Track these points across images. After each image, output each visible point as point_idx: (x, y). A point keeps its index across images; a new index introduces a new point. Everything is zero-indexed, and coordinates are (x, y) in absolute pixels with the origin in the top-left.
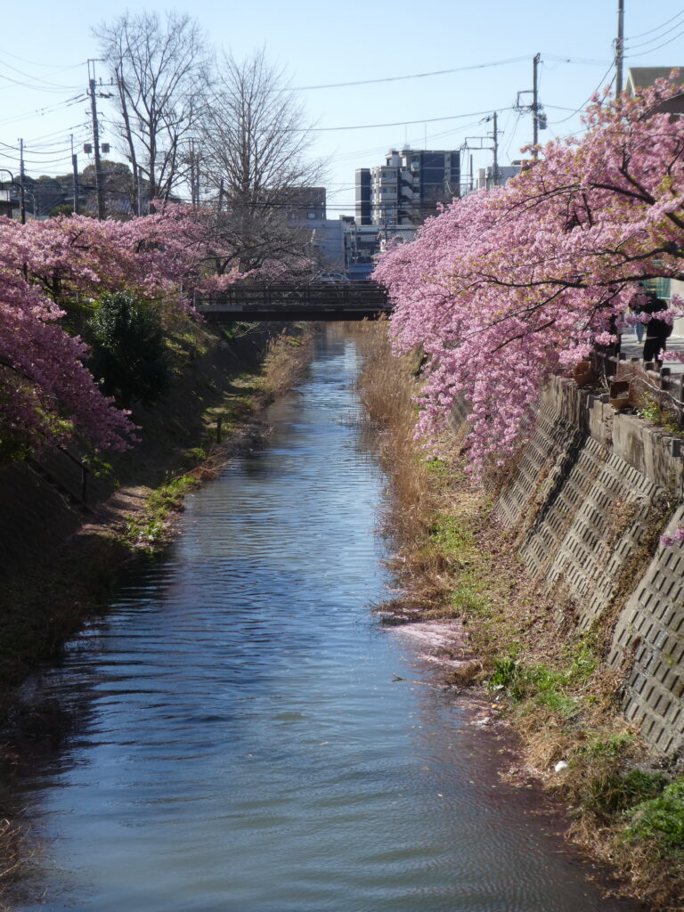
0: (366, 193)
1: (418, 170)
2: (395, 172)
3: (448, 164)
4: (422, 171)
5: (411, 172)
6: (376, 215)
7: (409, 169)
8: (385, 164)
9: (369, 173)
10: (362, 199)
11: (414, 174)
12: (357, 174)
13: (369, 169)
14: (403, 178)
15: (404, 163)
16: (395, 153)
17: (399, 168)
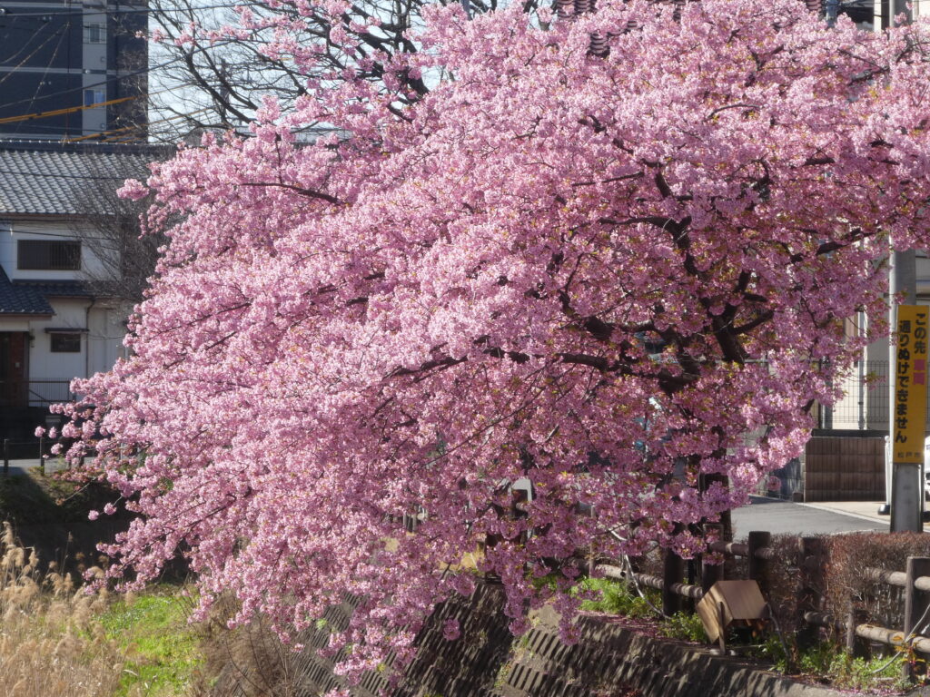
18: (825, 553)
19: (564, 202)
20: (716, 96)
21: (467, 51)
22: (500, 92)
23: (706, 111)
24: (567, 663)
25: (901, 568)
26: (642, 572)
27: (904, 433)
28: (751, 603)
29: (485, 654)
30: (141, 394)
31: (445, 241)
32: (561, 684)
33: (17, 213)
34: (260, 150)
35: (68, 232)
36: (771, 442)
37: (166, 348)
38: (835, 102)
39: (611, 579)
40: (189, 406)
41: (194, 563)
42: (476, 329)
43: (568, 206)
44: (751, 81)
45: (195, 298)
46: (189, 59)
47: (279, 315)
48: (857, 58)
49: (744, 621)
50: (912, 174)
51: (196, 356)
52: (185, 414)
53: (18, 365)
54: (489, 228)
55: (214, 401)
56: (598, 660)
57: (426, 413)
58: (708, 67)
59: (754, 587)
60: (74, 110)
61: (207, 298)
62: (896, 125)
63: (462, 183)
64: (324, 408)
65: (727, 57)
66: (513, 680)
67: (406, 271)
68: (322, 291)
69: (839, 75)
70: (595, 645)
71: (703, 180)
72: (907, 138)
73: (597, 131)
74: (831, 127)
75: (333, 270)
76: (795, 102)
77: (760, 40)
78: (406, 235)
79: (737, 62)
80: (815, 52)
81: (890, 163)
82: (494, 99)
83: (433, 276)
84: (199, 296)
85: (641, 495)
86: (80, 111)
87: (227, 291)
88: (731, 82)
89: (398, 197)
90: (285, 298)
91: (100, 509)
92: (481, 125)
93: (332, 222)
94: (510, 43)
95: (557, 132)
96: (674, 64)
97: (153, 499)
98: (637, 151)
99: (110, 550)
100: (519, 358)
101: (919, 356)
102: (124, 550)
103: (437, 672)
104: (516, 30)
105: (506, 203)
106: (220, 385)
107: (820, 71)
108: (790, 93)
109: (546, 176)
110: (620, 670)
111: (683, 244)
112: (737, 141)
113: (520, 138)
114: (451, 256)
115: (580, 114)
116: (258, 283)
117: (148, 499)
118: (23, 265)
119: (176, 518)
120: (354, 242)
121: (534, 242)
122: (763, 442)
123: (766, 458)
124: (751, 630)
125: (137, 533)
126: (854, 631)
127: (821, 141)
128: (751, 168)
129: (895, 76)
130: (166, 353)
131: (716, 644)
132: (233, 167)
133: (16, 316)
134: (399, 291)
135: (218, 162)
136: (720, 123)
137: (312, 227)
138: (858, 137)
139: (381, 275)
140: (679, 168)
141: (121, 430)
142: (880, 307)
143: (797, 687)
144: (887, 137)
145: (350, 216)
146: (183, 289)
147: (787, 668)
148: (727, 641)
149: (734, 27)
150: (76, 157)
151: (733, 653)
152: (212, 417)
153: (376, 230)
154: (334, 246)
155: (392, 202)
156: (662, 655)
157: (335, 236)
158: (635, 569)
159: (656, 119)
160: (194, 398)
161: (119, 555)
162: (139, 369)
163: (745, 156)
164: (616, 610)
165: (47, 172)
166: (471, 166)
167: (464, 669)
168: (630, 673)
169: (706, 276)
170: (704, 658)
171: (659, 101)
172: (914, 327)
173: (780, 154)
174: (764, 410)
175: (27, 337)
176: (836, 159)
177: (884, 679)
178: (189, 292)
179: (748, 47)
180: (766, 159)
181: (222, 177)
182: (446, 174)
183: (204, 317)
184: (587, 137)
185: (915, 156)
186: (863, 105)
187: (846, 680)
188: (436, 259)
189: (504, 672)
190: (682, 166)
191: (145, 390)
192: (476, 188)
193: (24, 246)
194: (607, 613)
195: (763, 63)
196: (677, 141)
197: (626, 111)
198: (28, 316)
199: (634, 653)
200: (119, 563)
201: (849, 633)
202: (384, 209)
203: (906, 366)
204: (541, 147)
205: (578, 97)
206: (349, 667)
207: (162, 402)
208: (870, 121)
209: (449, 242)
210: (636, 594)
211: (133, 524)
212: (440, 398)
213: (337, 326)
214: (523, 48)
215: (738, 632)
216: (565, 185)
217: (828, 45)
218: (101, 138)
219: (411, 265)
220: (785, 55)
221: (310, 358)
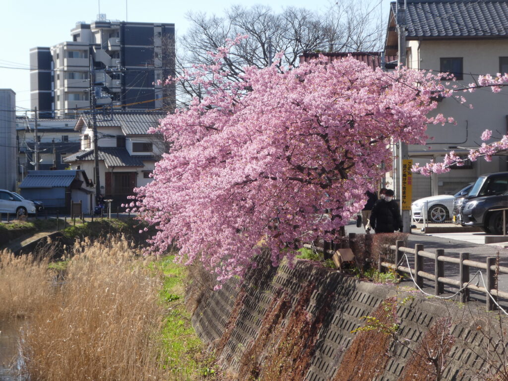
0: (45, 80)
1: (118, 48)
2: (85, 51)
3: (158, 41)
4: (123, 50)
5: (107, 51)
6: (60, 107)
7: (106, 47)
8: (71, 39)
9: (49, 53)
10: (40, 89)
11: (113, 54)
12: (32, 55)
13: (49, 49)
14: (97, 60)
15: (98, 39)
16: (85, 26)
17: (91, 45)
18: (371, 240)
19: (288, 129)
20: (338, 94)
21: (258, 81)
22: (266, 94)
23: (334, 99)
24: (293, 276)
25: (395, 244)
26: (317, 246)
27: (405, 200)
28: (349, 256)
29: (270, 272)
30: (155, 192)
31: (250, 142)
32: (292, 282)
33: (132, 134)
34: (193, 114)
35: (148, 140)
36: (354, 204)
37: (164, 177)
38: (375, 95)
39: (308, 248)
40: (170, 196)
41: (178, 246)
42: (259, 170)
43: (290, 130)
44: (349, 89)
45: (172, 161)
46: (183, 84)
47: (198, 167)
48: (383, 81)
49: (348, 262)
50: (399, 118)
51: (173, 180)
52: (168, 199)
53: (133, 182)
54: (264, 137)
55: (177, 194)
56: (303, 274)
57: (249, 197)
58: (335, 85)
59: (350, 250)
60: (152, 101)
61: (176, 162)
62: (394, 102)
63: (255, 123)
64: (212, 196)
65: (341, 82)
66: (278, 282)
67: (238, 152)
68: (213, 158)
69: (377, 87)
70: (303, 269)
71: (331, 121)
72: (397, 106)
73: (298, 106)
74: (373, 103)
75: (215, 152)
76: (361, 95)
77: (352, 75)
78: (238, 140)
79: (344, 83)
80: (368, 79)
81: (392, 115)
82: (264, 97)
83: (246, 153)
84: (173, 161)
85: (314, 222)
86: (154, 101)
87: (182, 159)
88: (342, 89)
89: (236, 128)
90: (200, 161)
91: (143, 229)
92: (260, 105)
93: (215, 137)
94: (271, 78)
95: (285, 106)
96: (324, 84)
97: (164, 225)
98: (310, 112)
99: (151, 242)
100: (274, 179)
101: (409, 176)
102: (155, 242)
103: (255, 278)
104: (273, 74)
105: (270, 129)
106: (180, 189)
107: (371, 85)
108: (360, 92)
109: (282, 121)
110: (310, 277)
111: (327, 141)
112: (342, 108)
113: (273, 109)
114: (252, 147)
115: (292, 101)
116: (191, 156)
117: (162, 225)
118: (134, 151)
119: (172, 231)
120: (221, 142)
121: (279, 142)
122: (352, 205)
123: (352, 209)
124: (350, 264)
125: (159, 236)
126: (380, 264)
127: (370, 108)
128: (348, 117)
129: (394, 87)
130: (164, 179)
131: (339, 269)
132: (184, 121)
133: (132, 167)
134: (235, 159)
135: (179, 118)
136: (338, 103)
137: (208, 138)
138: (381, 106)
139: (230, 153)
140: (323, 117)
141: (149, 204)
142: (390, 161)
143: (362, 282)
144: (391, 106)
145: (221, 135)
146: (168, 159)
147: (360, 276)
148: (342, 268)
149: (343, 72)
150: (151, 116)
151: (344, 272)
152: (176, 199)
153: (229, 139)
154: (215, 144)
155: (234, 130)
156: (322, 272)
157: (216, 141)
158: (315, 246)
159: (316, 102)
160: (171, 194)
161: (154, 243)
162: (155, 184)
163: (346, 113)
164: (310, 258)
165: (135, 121)
166: (258, 118)
167: (263, 278)
168: (312, 278)
169: (334, 152)
170: (334, 274)
171: (317, 96)
172: (408, 166)
173: (357, 112)
174: (352, 194)
175: (136, 173)
176: (375, 113)
177: (389, 279)
178: (170, 160)
179: (348, 78)
180: (353, 114)
181: (180, 124)
182: (251, 121)
183: (175, 167)
184: (294, 108)
185: (400, 112)
186: (384, 96)
187: (377, 280)
188: (247, 148)
189: (275, 278)
190: (324, 117)
191: (156, 191)
192: (260, 125)
193: (134, 144)
194: (306, 260)
195: (353, 83)
196: (323, 109)
197: (307, 100)
198: (136, 167)
199: (314, 271)
200: (154, 246)
201: (379, 265)
202: (231, 132)
203: (405, 179)
204: (280, 112)
205: (291, 95)
206: (222, 278)
207: (162, 195)
208: (385, 101)
209: (252, 142)
210: (316, 253)
211: (158, 233)
212: (253, 192)
213: (215, 170)
214: (275, 80)
215: (346, 266)
216: (288, 123)
217: (373, 77)
218: (161, 110)
219: (240, 150)
220: (359, 80)
221: (207, 180)
